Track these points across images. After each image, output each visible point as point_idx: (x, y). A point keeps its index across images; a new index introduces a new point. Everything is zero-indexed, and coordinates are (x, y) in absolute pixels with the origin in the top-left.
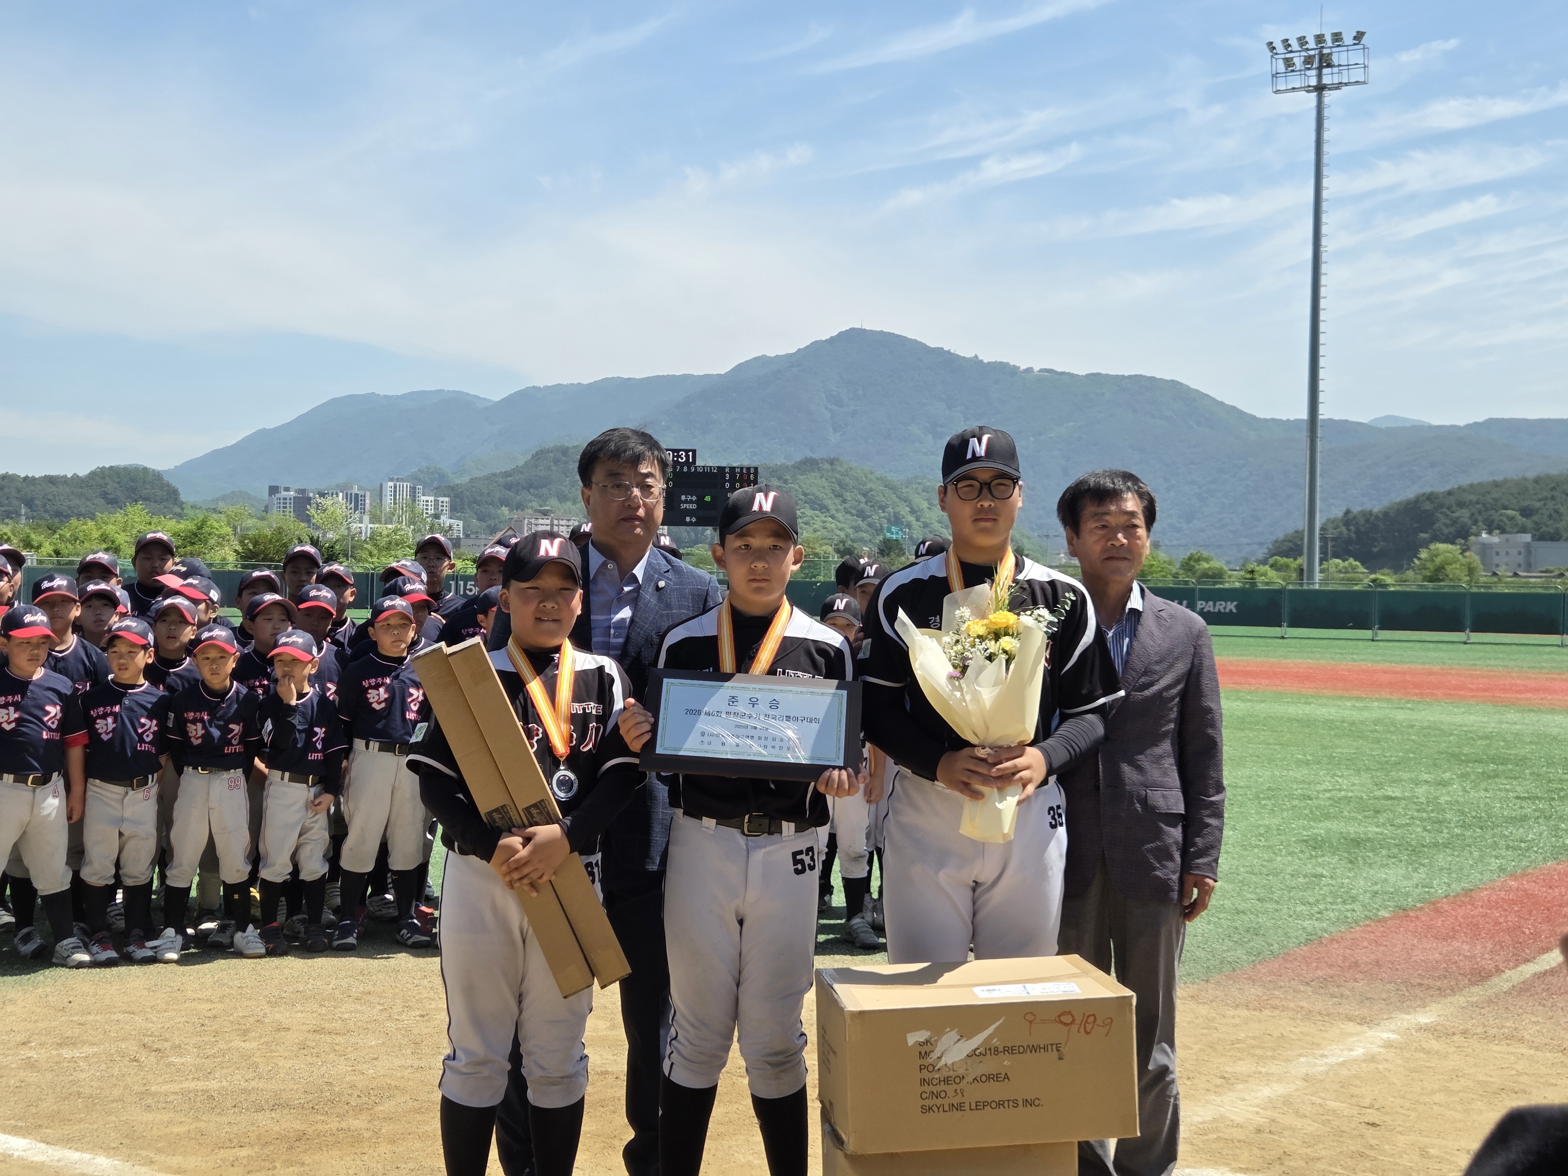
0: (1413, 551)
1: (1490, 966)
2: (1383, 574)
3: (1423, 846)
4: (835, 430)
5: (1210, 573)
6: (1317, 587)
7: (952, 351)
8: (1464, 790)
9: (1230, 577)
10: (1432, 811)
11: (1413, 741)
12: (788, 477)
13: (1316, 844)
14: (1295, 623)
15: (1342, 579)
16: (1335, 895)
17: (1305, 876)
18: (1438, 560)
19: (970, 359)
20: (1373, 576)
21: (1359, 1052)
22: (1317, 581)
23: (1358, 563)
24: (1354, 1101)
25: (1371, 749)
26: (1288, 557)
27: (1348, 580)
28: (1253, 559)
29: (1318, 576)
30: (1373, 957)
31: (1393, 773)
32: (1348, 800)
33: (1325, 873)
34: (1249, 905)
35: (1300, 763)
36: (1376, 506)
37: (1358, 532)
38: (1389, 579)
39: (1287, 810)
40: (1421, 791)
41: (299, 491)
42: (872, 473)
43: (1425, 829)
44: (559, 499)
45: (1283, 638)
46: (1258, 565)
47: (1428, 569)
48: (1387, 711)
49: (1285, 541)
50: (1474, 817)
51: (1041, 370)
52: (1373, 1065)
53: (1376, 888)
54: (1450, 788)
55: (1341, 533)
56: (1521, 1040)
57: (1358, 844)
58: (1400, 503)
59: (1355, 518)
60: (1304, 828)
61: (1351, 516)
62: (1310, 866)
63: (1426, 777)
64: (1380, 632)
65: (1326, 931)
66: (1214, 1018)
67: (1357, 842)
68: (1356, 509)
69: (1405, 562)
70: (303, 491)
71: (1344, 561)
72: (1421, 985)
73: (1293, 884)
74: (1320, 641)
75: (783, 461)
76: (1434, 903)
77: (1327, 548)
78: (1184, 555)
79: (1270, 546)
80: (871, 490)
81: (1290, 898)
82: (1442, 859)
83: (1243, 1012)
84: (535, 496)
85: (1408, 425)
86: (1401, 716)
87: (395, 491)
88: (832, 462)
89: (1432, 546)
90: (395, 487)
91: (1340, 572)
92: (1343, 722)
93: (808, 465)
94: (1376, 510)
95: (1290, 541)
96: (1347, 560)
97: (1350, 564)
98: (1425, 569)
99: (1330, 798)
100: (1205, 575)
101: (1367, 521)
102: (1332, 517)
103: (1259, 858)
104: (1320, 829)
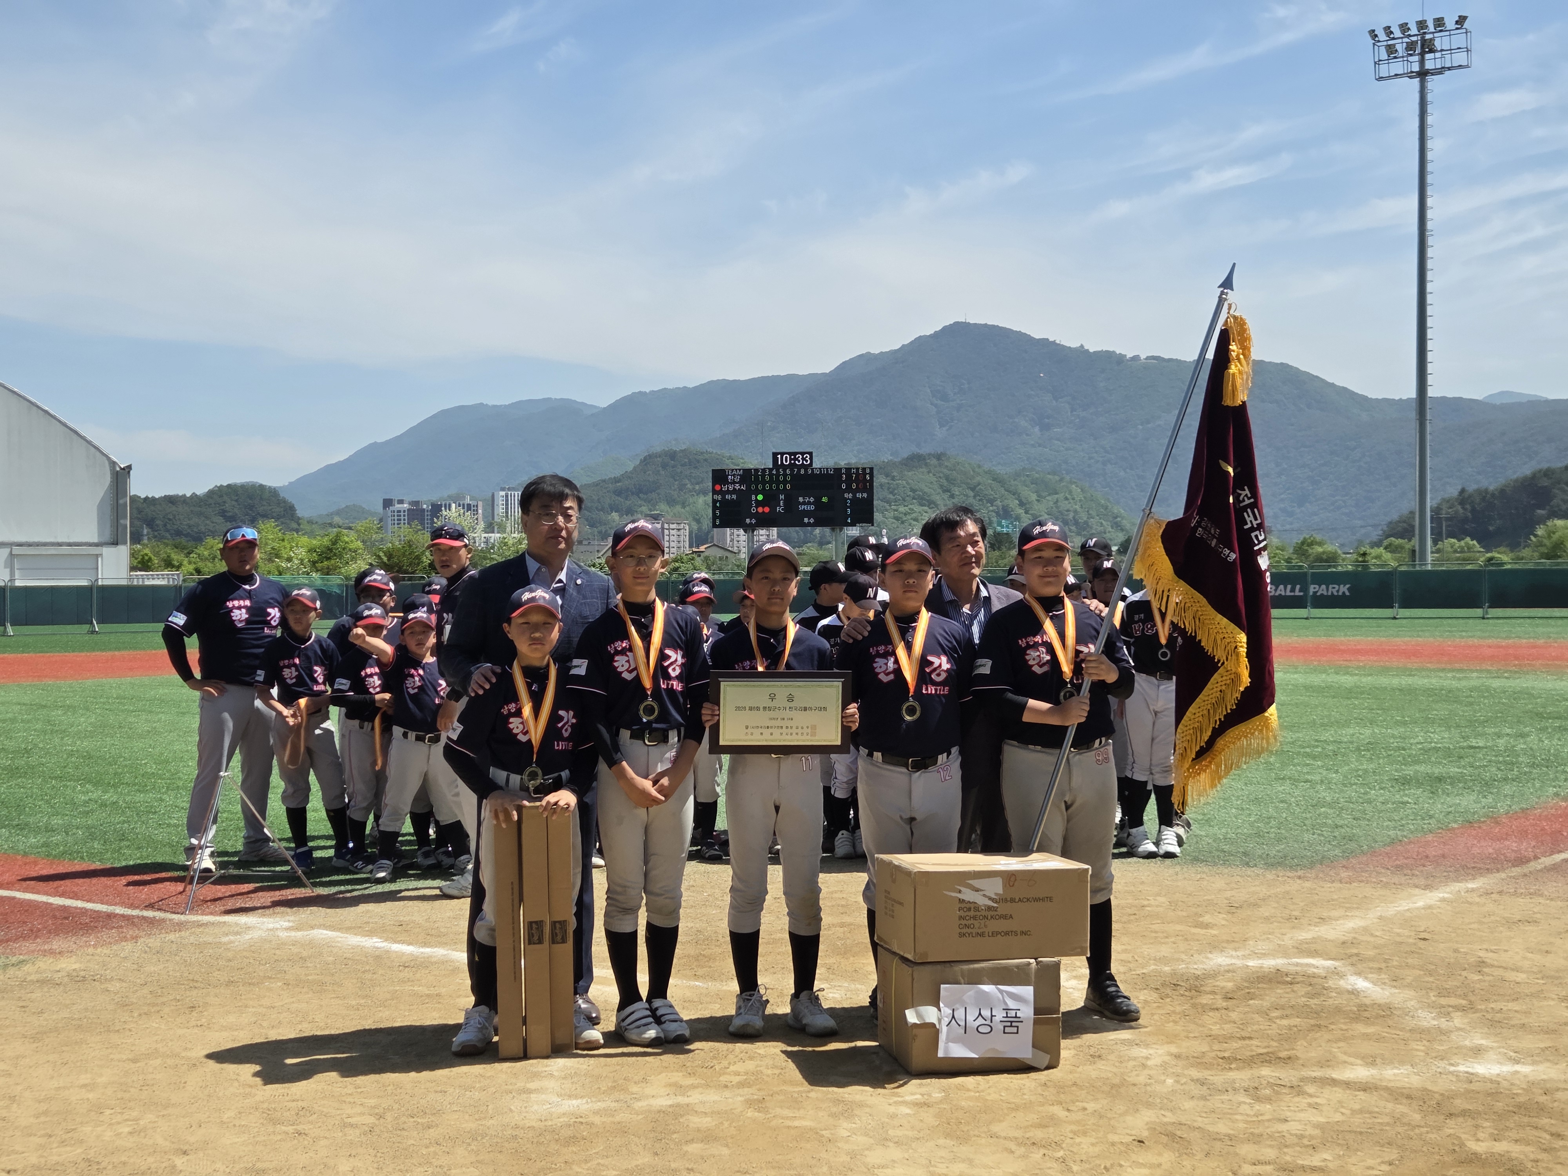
0: (1529, 527)
1: (1531, 855)
2: (1499, 553)
3: (1495, 780)
4: (941, 426)
5: (1325, 557)
6: (1429, 568)
7: (1058, 342)
8: (1540, 740)
9: (1344, 560)
10: (1508, 756)
11: (1503, 704)
12: (895, 474)
13: (1405, 782)
14: (1407, 604)
15: (1458, 559)
16: (1416, 814)
17: (1393, 803)
18: (1555, 537)
19: (1076, 349)
20: (1489, 555)
21: (1420, 904)
22: (1430, 562)
23: (1475, 542)
24: (1413, 928)
25: (1463, 711)
26: (1402, 538)
27: (1464, 559)
28: (1368, 541)
29: (1430, 558)
30: (1441, 852)
31: (1480, 729)
32: (1437, 749)
33: (1410, 800)
34: (1346, 822)
35: (1398, 723)
36: (1492, 484)
37: (1473, 510)
38: (1505, 557)
39: (1384, 757)
40: (1501, 742)
41: (412, 503)
42: (979, 466)
43: (1499, 769)
44: (668, 504)
45: (1395, 618)
46: (1372, 548)
47: (1545, 545)
48: (1485, 680)
49: (1399, 522)
50: (1543, 759)
51: (1148, 358)
52: (1429, 911)
53: (1450, 809)
54: (1528, 739)
55: (1456, 512)
56: (1541, 895)
57: (1440, 780)
58: (1516, 481)
59: (1470, 496)
60: (1396, 771)
61: (1466, 495)
62: (1398, 796)
63: (1508, 731)
64: (1490, 610)
65: (1405, 837)
66: (1315, 889)
67: (1440, 779)
68: (1472, 488)
69: (1522, 540)
70: (416, 503)
71: (1459, 540)
72: (1474, 868)
73: (1383, 808)
74: (1431, 621)
75: (890, 458)
76: (1495, 818)
77: (1441, 528)
78: (1297, 539)
79: (1385, 528)
80: (979, 484)
81: (1379, 817)
82: (1507, 789)
83: (1338, 885)
84: (645, 501)
85: (1524, 400)
86: (1496, 683)
87: (507, 501)
88: (939, 457)
89: (1549, 523)
90: (507, 496)
91: (1455, 551)
92: (1442, 690)
93: (915, 461)
94: (1491, 488)
95: (1404, 522)
96: (1463, 539)
97: (1467, 543)
98: (1541, 546)
99: (1420, 749)
100: (1319, 559)
101: (1483, 499)
102: (1447, 496)
103: (1356, 792)
104: (1409, 771)
